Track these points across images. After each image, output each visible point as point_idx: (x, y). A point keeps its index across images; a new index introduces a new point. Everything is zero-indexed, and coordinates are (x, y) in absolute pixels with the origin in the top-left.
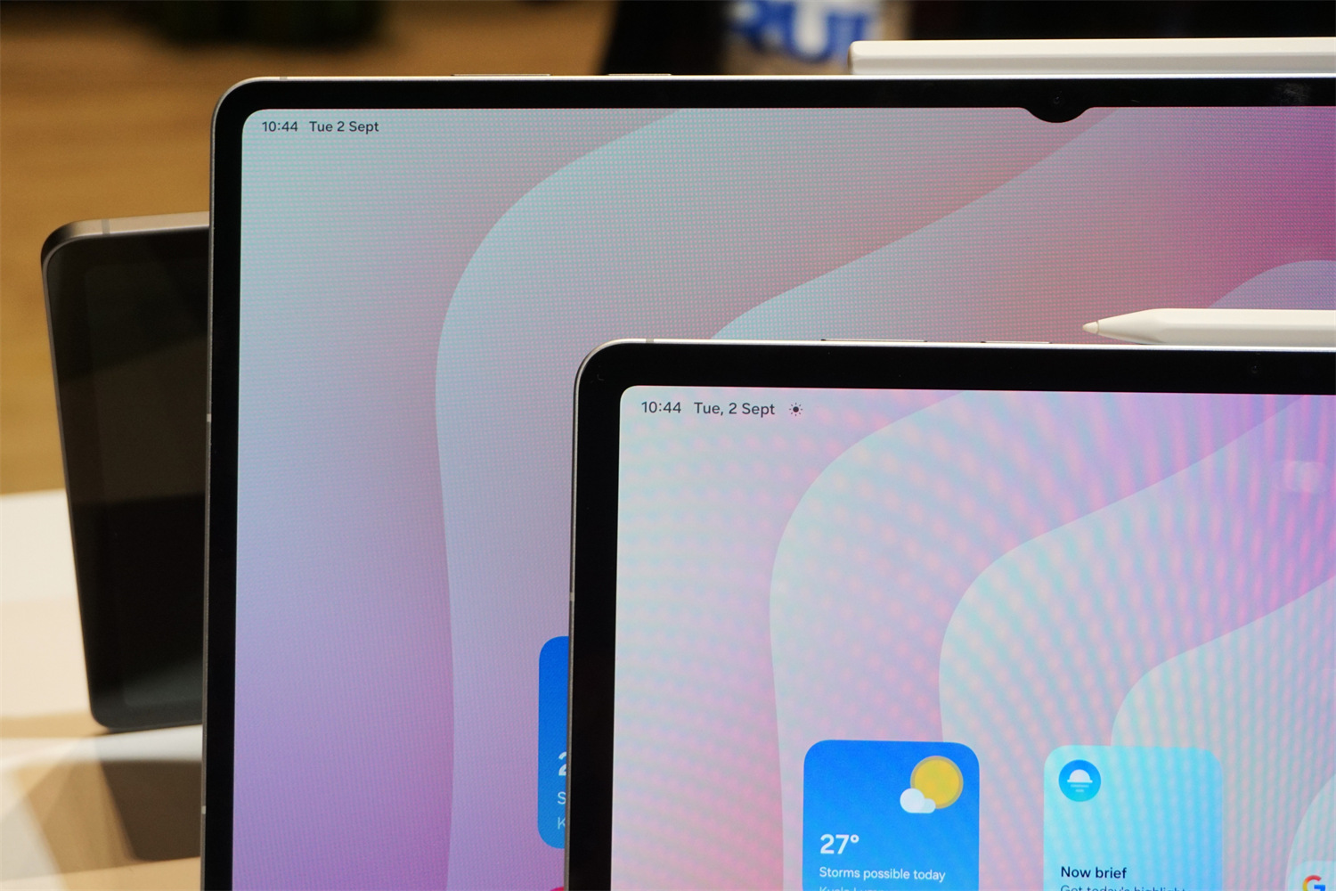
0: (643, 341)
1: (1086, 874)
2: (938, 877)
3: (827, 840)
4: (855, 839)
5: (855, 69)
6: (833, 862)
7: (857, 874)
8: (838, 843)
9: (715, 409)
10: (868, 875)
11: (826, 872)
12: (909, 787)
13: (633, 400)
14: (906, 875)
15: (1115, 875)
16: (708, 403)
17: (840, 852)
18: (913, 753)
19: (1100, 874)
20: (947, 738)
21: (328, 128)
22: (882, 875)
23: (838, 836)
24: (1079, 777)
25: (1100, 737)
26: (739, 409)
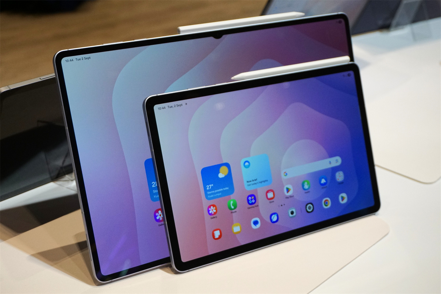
0: (156, 95)
1: (251, 181)
2: (227, 188)
3: (208, 187)
4: (212, 185)
5: (181, 33)
6: (210, 190)
7: (214, 192)
8: (210, 187)
9: (172, 107)
10: (216, 191)
11: (209, 193)
12: (219, 173)
13: (156, 107)
14: (222, 190)
15: (256, 180)
16: (170, 106)
17: (210, 188)
18: (219, 166)
19: (253, 181)
20: (224, 162)
21: (80, 59)
22: (218, 191)
23: (209, 185)
24: (247, 164)
25: (249, 155)
26: (176, 106)
